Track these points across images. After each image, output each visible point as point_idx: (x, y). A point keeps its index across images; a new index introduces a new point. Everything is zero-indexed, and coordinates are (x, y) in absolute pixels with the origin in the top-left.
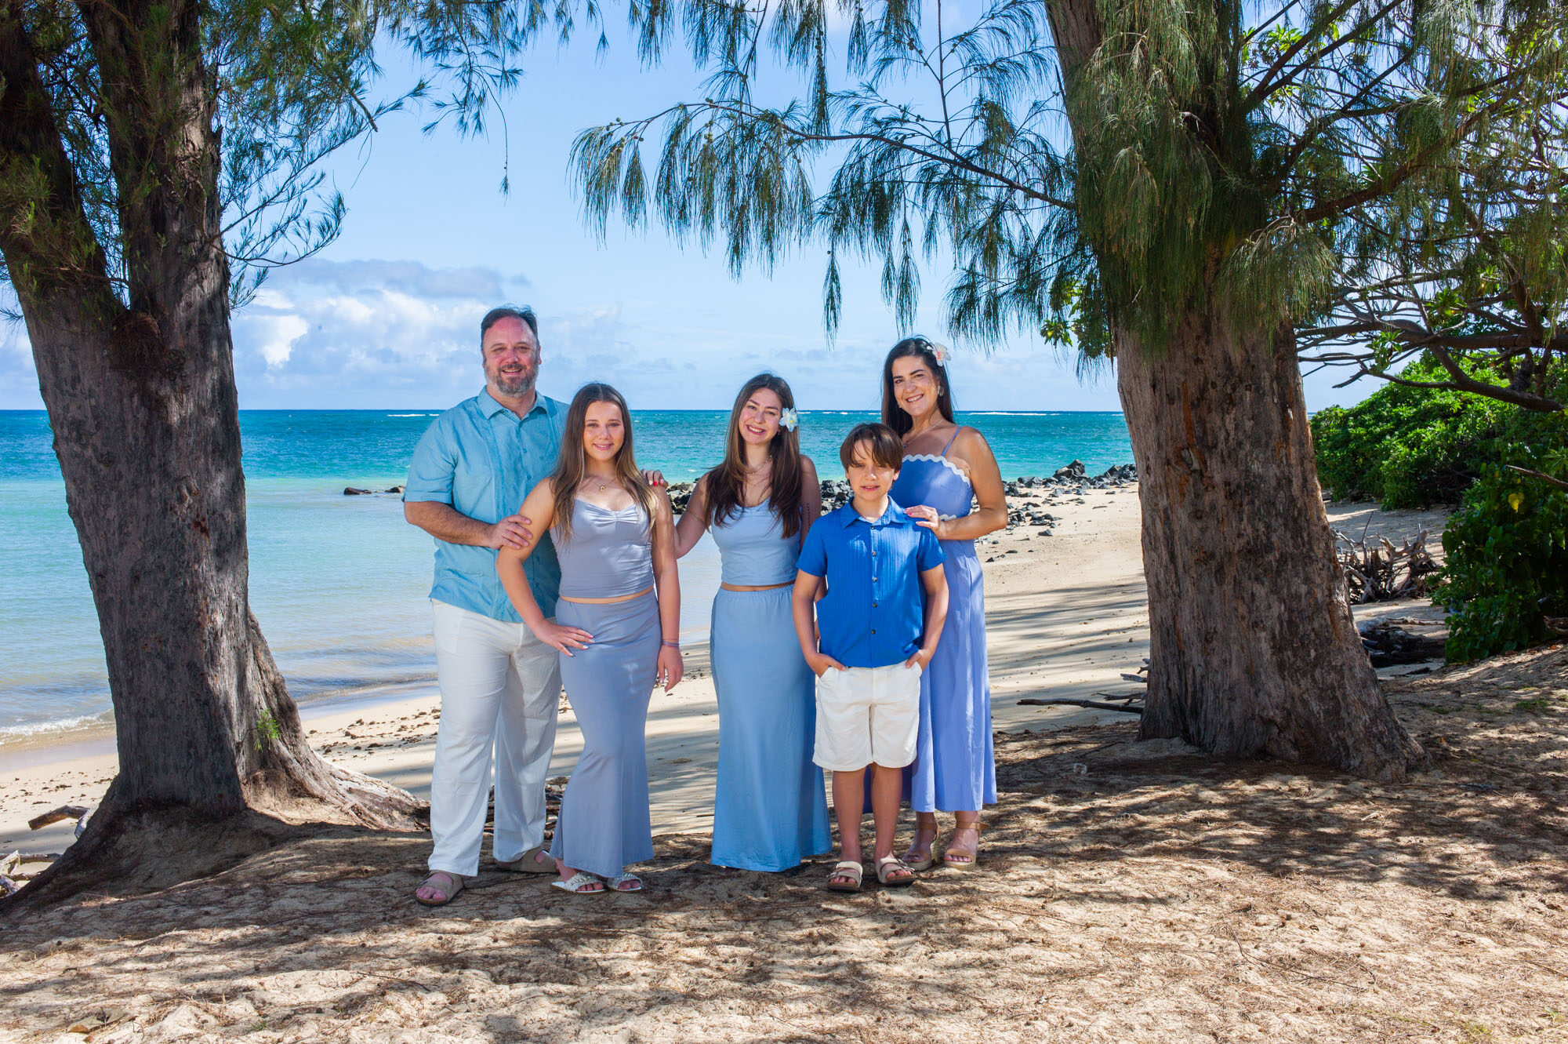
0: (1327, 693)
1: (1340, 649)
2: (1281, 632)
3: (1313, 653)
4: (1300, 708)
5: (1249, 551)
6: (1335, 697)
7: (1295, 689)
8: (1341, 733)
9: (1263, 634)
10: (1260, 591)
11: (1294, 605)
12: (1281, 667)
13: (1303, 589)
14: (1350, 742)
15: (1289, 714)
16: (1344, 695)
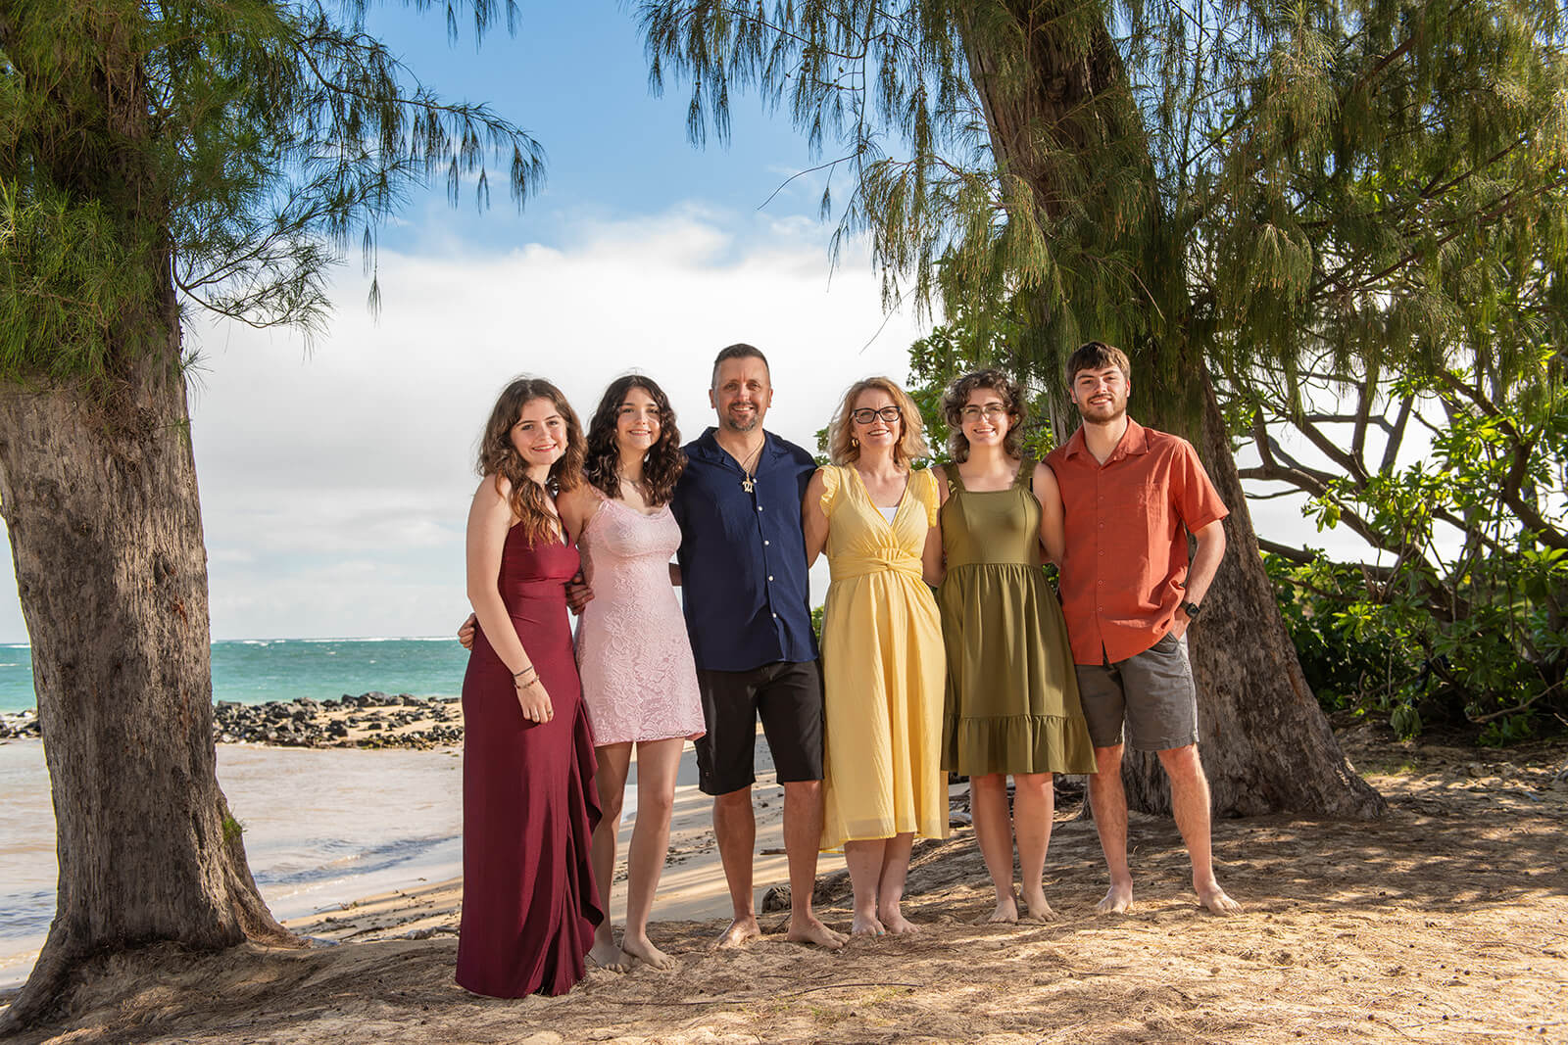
0: (1293, 747)
1: (1300, 705)
2: (1245, 695)
3: (1277, 711)
4: (1267, 765)
5: (1211, 620)
6: (1302, 750)
7: (1262, 747)
8: (1311, 783)
9: (1228, 698)
10: (1223, 657)
11: (1255, 669)
12: (1247, 727)
13: (1262, 653)
14: (1322, 789)
15: (1258, 771)
16: (1312, 748)
